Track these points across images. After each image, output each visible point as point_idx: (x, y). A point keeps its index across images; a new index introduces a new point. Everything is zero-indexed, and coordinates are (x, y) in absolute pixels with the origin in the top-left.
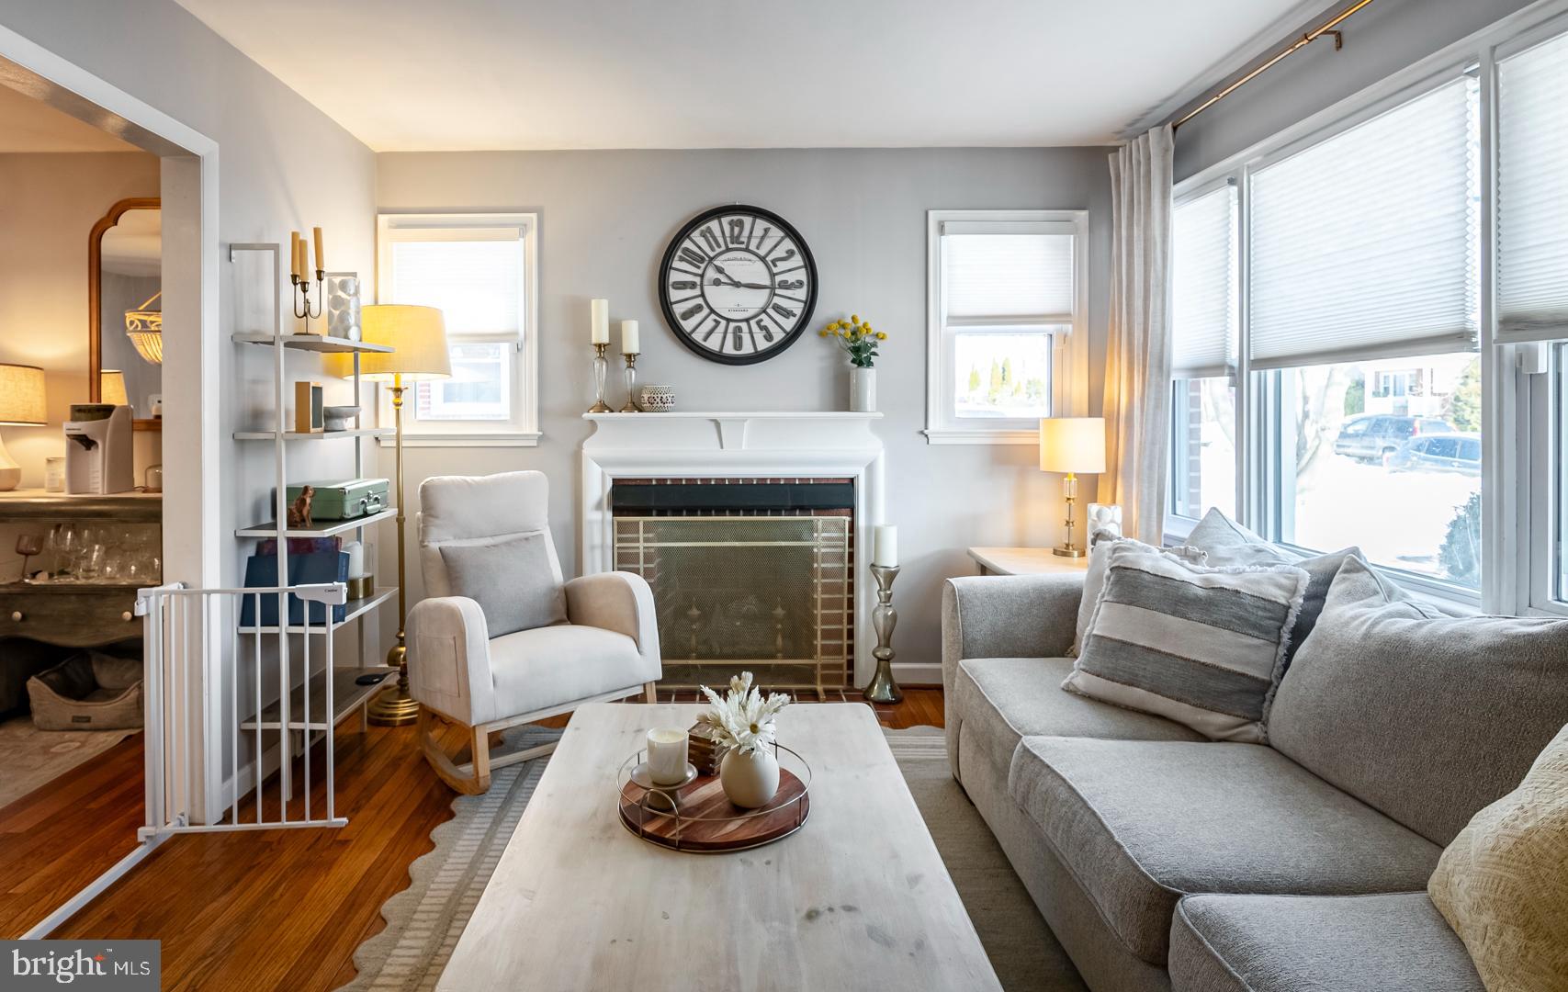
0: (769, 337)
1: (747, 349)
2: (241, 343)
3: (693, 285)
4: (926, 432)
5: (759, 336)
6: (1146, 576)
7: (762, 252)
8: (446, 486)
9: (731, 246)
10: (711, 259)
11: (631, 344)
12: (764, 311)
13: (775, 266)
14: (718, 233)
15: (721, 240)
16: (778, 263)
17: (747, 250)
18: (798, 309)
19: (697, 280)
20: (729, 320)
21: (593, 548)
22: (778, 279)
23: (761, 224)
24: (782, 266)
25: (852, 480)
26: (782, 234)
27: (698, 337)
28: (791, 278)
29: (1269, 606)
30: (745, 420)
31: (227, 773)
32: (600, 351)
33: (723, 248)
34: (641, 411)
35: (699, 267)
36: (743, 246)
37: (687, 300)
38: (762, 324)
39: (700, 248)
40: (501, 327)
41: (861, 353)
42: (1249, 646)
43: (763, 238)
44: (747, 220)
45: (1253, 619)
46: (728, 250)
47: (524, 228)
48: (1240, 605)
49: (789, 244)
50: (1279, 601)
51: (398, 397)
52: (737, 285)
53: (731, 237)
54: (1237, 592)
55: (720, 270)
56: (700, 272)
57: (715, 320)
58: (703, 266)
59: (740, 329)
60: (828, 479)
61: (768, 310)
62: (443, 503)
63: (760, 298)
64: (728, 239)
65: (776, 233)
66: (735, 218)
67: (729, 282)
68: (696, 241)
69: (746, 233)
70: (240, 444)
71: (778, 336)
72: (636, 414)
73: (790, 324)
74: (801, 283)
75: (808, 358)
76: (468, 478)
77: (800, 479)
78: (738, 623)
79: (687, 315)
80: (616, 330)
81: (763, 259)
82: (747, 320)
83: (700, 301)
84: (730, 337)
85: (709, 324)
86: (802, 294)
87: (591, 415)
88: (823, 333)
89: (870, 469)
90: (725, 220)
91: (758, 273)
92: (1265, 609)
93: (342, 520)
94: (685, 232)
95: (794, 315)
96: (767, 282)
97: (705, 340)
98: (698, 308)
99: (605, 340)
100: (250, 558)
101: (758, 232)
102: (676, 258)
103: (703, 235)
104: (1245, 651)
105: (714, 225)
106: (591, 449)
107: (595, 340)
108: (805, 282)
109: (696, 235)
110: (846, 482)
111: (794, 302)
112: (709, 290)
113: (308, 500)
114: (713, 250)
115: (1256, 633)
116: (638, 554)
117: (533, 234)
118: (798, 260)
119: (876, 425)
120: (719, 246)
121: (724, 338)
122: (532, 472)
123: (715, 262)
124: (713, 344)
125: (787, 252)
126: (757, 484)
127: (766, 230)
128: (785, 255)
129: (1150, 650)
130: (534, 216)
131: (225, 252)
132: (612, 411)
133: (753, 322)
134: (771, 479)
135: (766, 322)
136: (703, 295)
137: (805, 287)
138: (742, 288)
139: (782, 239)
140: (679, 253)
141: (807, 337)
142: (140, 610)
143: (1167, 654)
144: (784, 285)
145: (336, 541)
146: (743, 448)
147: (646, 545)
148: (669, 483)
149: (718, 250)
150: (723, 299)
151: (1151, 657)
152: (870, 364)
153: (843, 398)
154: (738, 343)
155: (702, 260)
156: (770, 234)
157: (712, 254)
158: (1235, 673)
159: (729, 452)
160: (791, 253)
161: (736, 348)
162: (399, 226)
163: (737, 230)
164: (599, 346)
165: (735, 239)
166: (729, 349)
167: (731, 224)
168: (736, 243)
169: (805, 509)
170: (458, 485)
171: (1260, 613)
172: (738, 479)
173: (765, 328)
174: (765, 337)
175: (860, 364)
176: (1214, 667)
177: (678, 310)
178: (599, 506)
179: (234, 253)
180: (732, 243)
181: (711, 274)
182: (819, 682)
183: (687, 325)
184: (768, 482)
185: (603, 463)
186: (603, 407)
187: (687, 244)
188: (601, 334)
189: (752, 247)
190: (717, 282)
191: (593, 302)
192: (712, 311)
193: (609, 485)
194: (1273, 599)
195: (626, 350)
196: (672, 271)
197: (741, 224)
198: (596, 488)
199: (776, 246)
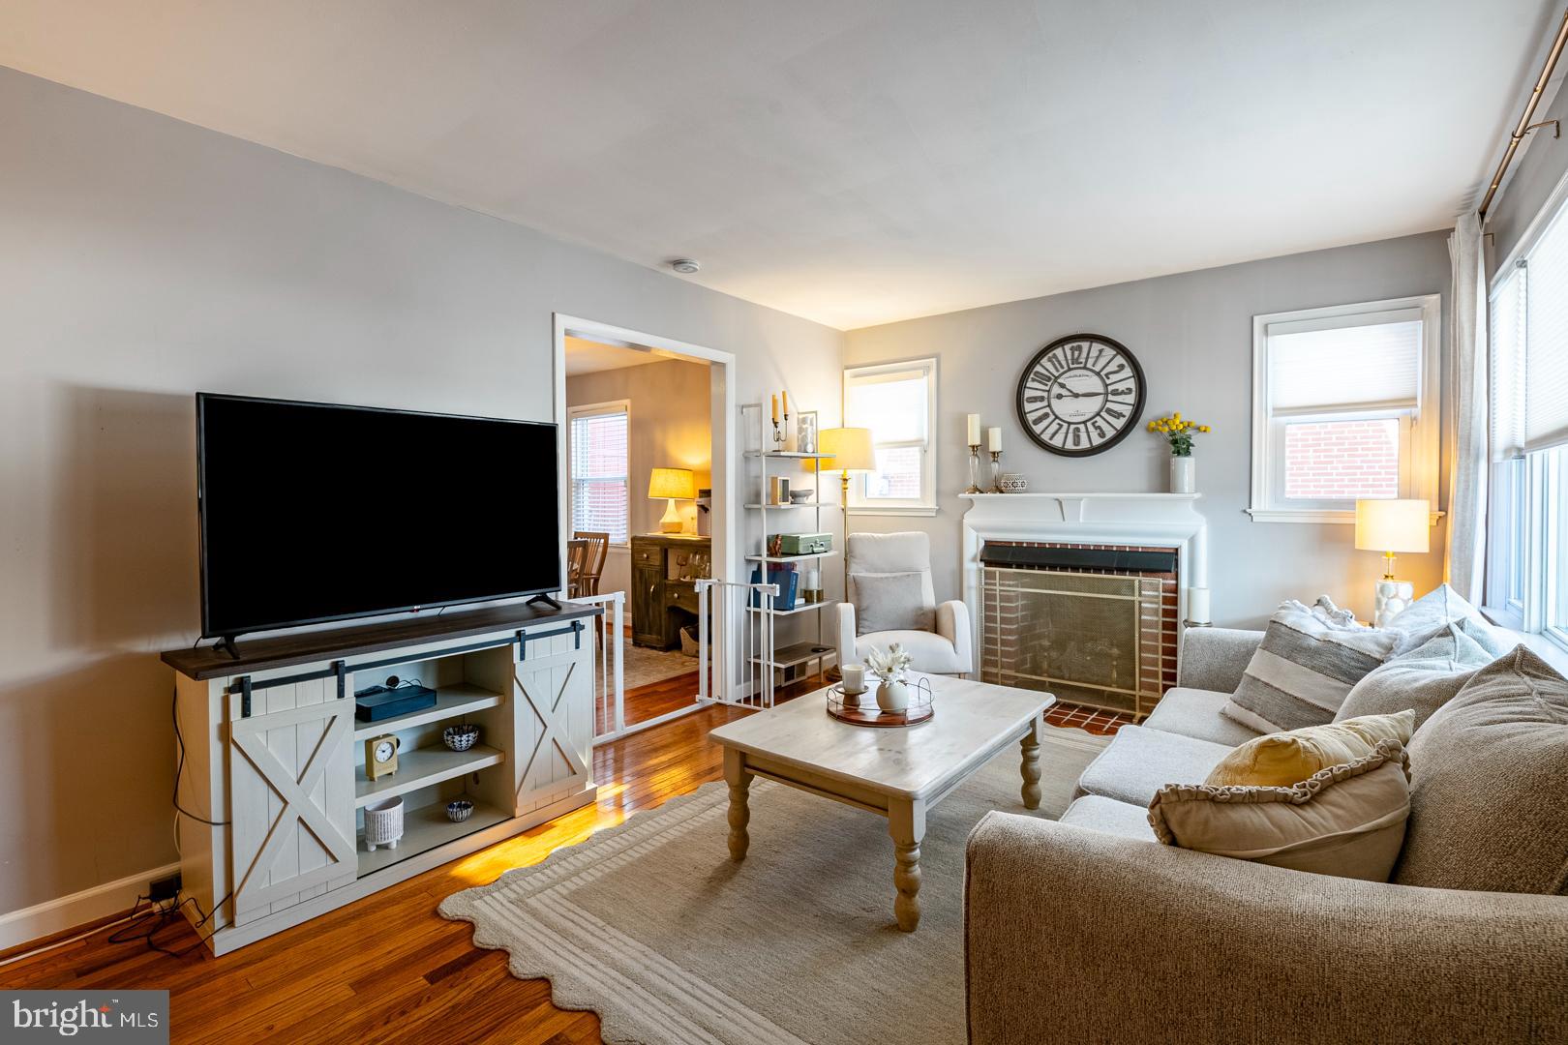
0: (1102, 435)
1: (1084, 444)
2: (748, 457)
3: (1042, 399)
4: (1248, 510)
5: (1094, 434)
6: (1283, 629)
7: (1097, 368)
8: (861, 539)
9: (1071, 366)
10: (1057, 378)
11: (995, 445)
12: (1098, 414)
13: (1108, 378)
14: (1061, 357)
15: (1064, 363)
16: (1110, 376)
17: (1085, 368)
18: (1127, 411)
19: (1045, 394)
20: (1069, 423)
21: (969, 588)
22: (1110, 388)
23: (1097, 347)
24: (1114, 378)
25: (1177, 549)
26: (1115, 353)
27: (1045, 437)
28: (1121, 387)
29: (1361, 658)
30: (1081, 500)
31: (738, 682)
32: (973, 450)
33: (1066, 368)
34: (1002, 492)
35: (1047, 385)
36: (1082, 365)
37: (1037, 410)
38: (1097, 424)
39: (1047, 370)
40: (913, 437)
41: (1180, 445)
42: (1336, 688)
43: (1098, 357)
44: (1085, 345)
45: (1344, 667)
46: (1070, 369)
47: (927, 369)
48: (1337, 655)
49: (1120, 360)
50: (1372, 655)
51: (845, 484)
52: (1076, 396)
53: (1073, 359)
54: (1340, 645)
55: (1062, 386)
56: (1047, 388)
57: (1059, 424)
58: (1050, 384)
59: (1078, 429)
60: (1155, 548)
61: (1102, 414)
62: (858, 550)
63: (1095, 404)
64: (1070, 362)
65: (1109, 352)
66: (1075, 344)
67: (1070, 394)
68: (1046, 366)
69: (1084, 355)
70: (748, 510)
71: (1110, 433)
72: (998, 495)
73: (1120, 423)
74: (1130, 391)
75: (1138, 450)
76: (875, 535)
77: (1130, 547)
78: (1088, 658)
79: (1037, 421)
80: (985, 435)
81: (1098, 374)
82: (1084, 422)
83: (1047, 410)
84: (1070, 436)
85: (1055, 426)
86: (1131, 399)
87: (967, 495)
88: (1151, 430)
89: (1192, 541)
90: (1067, 347)
91: (1094, 384)
92: (1358, 661)
93: (798, 554)
94: (1036, 360)
95: (1124, 416)
96: (1102, 390)
97: (1051, 439)
98: (1046, 415)
99: (977, 442)
100: (754, 572)
101: (1094, 353)
102: (1030, 379)
103: (1050, 360)
104: (1333, 692)
105: (1058, 352)
106: (969, 520)
107: (970, 443)
108: (1134, 389)
109: (1044, 361)
110: (1172, 551)
111: (1125, 406)
112: (1054, 402)
113: (779, 542)
114: (1058, 371)
115: (1345, 678)
116: (995, 595)
117: (933, 373)
118: (1128, 372)
119: (1199, 505)
120: (1062, 367)
121: (1066, 437)
122: (918, 533)
123: (1059, 381)
124: (1057, 442)
125: (1118, 366)
126: (1094, 550)
127: (1101, 351)
128: (1117, 369)
129: (1267, 684)
130: (934, 360)
131: (739, 410)
132: (982, 492)
133: (1089, 424)
134: (1106, 546)
135: (1100, 422)
136: (1049, 406)
137: (1134, 393)
138: (1081, 398)
139: (1115, 356)
140: (1032, 376)
141: (1137, 434)
142: (697, 590)
143: (1276, 689)
144: (1115, 393)
145: (792, 565)
146: (1081, 520)
147: (1002, 588)
148: (1025, 545)
149: (1062, 371)
150: (1066, 408)
151: (1267, 690)
152: (1188, 453)
153: (1165, 483)
154: (1077, 440)
155: (1049, 379)
156: (1103, 354)
157: (1057, 374)
158: (1318, 707)
159: (1069, 524)
160: (1121, 367)
161: (1075, 445)
162: (856, 376)
163: (1076, 353)
164: (973, 447)
165: (1075, 361)
166: (1070, 445)
167: (1072, 349)
168: (1077, 364)
169: (1134, 571)
170: (868, 539)
171: (1353, 663)
172: (1078, 545)
173: (1099, 428)
174: (1099, 434)
175: (1179, 453)
176: (1302, 700)
177: (1031, 418)
178: (974, 559)
179: (744, 410)
180: (1073, 364)
181: (1056, 390)
182: (1138, 710)
183: (1037, 429)
184: (1103, 548)
185: (977, 529)
186: (976, 489)
187: (1038, 368)
188: (975, 439)
189: (1089, 366)
190: (1060, 397)
191: (969, 416)
192: (1057, 417)
193: (982, 544)
194: (1368, 653)
195: (991, 449)
196: (1027, 390)
197: (1080, 348)
198: (973, 546)
199: (1108, 363)
